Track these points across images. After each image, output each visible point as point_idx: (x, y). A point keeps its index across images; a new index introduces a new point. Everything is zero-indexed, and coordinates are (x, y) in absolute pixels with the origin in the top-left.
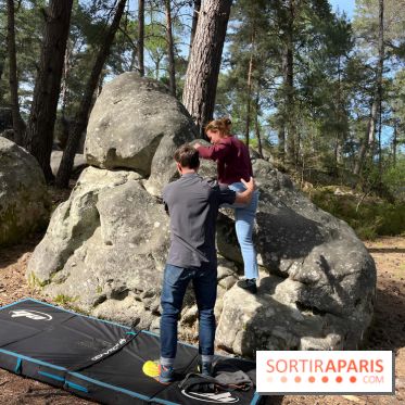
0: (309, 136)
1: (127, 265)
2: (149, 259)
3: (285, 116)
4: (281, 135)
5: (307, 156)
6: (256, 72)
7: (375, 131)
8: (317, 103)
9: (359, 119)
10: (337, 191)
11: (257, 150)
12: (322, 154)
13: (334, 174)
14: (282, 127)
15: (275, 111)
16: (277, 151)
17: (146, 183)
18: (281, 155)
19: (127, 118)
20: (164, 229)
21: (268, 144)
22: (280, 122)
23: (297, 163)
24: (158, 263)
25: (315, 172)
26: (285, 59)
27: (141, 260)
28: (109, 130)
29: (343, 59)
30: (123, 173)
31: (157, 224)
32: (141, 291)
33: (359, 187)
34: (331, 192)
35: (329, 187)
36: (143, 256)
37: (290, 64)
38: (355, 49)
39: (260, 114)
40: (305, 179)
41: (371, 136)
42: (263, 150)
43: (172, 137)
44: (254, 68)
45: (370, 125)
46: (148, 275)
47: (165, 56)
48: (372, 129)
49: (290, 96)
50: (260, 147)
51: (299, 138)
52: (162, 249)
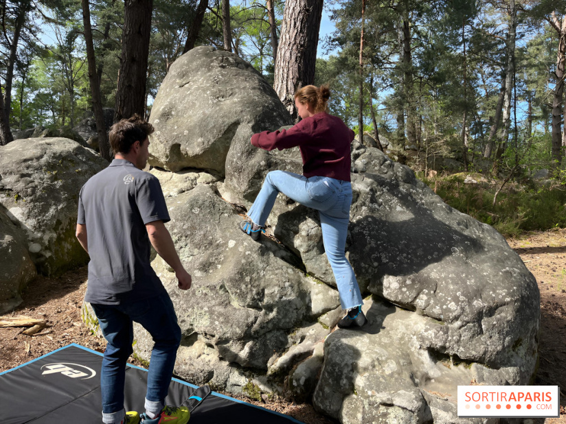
0: (432, 117)
1: (193, 300)
2: (221, 292)
3: (403, 97)
4: (400, 119)
5: (430, 141)
6: (368, 48)
7: (510, 107)
8: (439, 79)
9: (488, 95)
10: (468, 179)
11: (374, 137)
12: (448, 138)
13: (462, 159)
14: (401, 109)
15: (392, 91)
16: (396, 137)
17: (221, 187)
18: (401, 140)
19: (194, 104)
20: (241, 249)
21: (385, 128)
22: (399, 103)
23: (418, 149)
24: (233, 297)
25: (440, 159)
26: (401, 34)
27: (211, 294)
28: (172, 121)
29: (468, 27)
30: (192, 175)
31: (232, 243)
32: (213, 336)
33: (493, 172)
34: (460, 181)
35: (458, 175)
36: (213, 288)
37: (407, 39)
38: (481, 16)
39: (376, 97)
40: (429, 166)
41: (505, 112)
42: (380, 136)
43: (251, 125)
44: (365, 44)
45: (502, 101)
46: (221, 314)
47: (269, 41)
48: (506, 104)
49: (408, 74)
50: (377, 133)
51: (421, 120)
52: (238, 277)
